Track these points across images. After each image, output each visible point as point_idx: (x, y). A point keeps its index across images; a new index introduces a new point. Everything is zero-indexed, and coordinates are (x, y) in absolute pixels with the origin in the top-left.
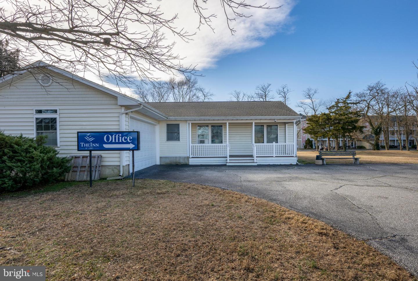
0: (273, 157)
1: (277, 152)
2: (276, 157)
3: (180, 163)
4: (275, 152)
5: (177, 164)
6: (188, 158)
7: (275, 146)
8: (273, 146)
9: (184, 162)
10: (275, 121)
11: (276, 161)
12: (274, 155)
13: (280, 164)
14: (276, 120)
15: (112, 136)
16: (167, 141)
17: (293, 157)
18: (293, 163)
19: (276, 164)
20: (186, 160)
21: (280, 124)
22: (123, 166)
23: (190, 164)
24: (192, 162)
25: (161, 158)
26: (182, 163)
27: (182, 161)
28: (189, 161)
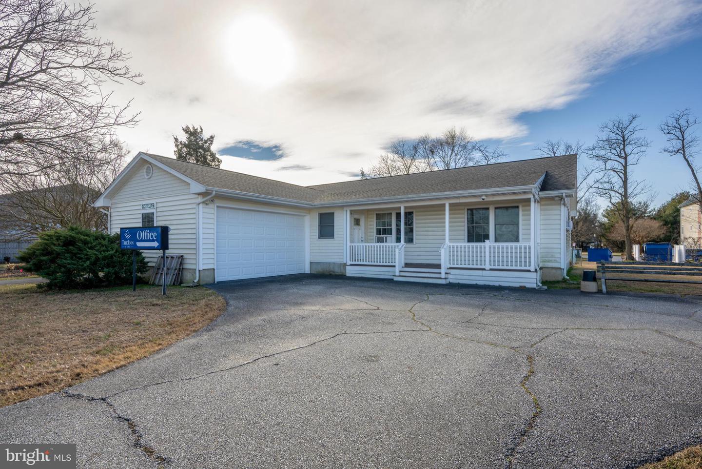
0: (484, 269)
1: (494, 261)
2: (491, 270)
3: (334, 272)
4: (490, 261)
5: (331, 274)
6: (345, 265)
7: (490, 248)
8: (485, 248)
9: (339, 271)
10: (483, 199)
11: (490, 279)
12: (488, 267)
13: (500, 286)
14: (484, 197)
15: (142, 232)
16: (319, 238)
17: (529, 271)
18: (528, 286)
19: (491, 284)
20: (342, 268)
21: (524, 204)
22: (199, 270)
23: (347, 275)
24: (351, 271)
25: (311, 263)
26: (337, 272)
27: (337, 270)
28: (345, 270)
